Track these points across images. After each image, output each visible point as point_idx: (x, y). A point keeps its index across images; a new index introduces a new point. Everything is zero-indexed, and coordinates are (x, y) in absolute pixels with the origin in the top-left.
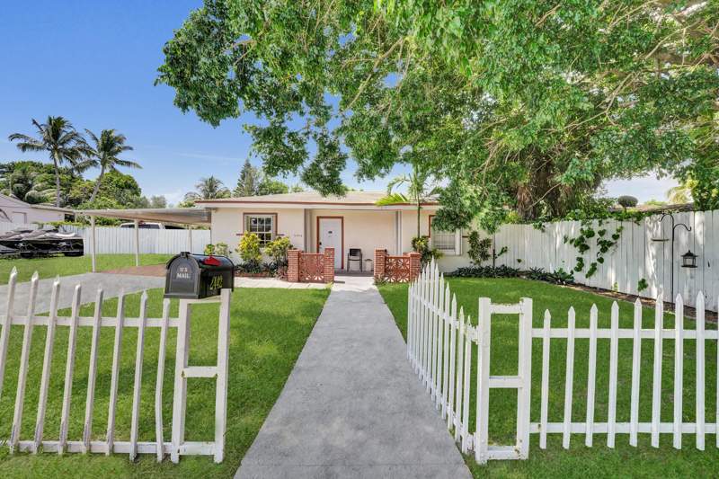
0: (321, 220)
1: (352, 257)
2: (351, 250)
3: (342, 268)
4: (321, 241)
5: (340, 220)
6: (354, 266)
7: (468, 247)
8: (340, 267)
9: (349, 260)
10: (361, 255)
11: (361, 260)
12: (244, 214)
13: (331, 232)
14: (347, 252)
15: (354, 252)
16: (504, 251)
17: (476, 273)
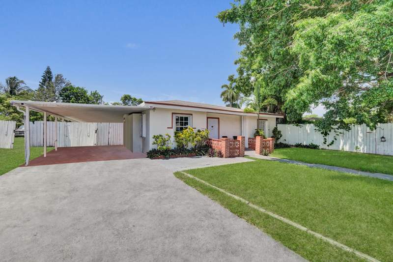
0: (208, 119)
5: (217, 120)
12: (173, 113)
13: (212, 127)
16: (281, 136)
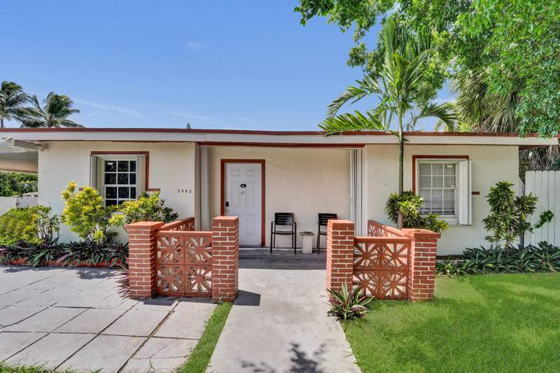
0: (229, 166)
1: (279, 228)
2: (277, 215)
3: (263, 244)
4: (228, 199)
5: (259, 165)
6: (283, 242)
7: (487, 211)
8: (259, 242)
9: (274, 233)
10: (295, 225)
11: (293, 234)
12: (93, 153)
13: (244, 186)
14: (270, 218)
15: (281, 218)
16: (547, 217)
17: (510, 261)
